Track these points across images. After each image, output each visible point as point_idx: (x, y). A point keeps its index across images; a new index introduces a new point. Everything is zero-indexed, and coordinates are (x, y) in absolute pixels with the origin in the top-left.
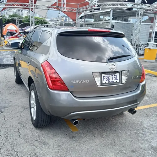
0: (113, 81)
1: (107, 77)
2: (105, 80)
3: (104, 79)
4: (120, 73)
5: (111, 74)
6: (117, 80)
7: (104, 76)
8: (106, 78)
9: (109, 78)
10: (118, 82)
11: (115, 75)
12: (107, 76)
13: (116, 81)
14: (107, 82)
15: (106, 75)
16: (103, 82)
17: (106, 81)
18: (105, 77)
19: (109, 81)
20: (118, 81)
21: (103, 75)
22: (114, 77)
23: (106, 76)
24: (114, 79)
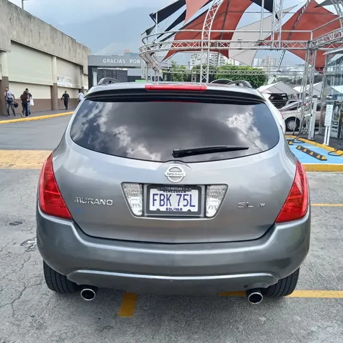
0: (179, 208)
1: (162, 197)
2: (157, 203)
3: (154, 200)
4: (202, 189)
5: (174, 191)
6: (191, 206)
7: (154, 195)
8: (161, 200)
9: (168, 199)
10: (194, 213)
11: (187, 193)
12: (165, 193)
13: (188, 208)
14: (163, 209)
15: (162, 192)
16: (152, 208)
17: (161, 205)
18: (157, 197)
19: (169, 206)
20: (195, 209)
21: (153, 191)
22: (184, 199)
23: (161, 195)
24: (183, 203)
